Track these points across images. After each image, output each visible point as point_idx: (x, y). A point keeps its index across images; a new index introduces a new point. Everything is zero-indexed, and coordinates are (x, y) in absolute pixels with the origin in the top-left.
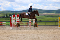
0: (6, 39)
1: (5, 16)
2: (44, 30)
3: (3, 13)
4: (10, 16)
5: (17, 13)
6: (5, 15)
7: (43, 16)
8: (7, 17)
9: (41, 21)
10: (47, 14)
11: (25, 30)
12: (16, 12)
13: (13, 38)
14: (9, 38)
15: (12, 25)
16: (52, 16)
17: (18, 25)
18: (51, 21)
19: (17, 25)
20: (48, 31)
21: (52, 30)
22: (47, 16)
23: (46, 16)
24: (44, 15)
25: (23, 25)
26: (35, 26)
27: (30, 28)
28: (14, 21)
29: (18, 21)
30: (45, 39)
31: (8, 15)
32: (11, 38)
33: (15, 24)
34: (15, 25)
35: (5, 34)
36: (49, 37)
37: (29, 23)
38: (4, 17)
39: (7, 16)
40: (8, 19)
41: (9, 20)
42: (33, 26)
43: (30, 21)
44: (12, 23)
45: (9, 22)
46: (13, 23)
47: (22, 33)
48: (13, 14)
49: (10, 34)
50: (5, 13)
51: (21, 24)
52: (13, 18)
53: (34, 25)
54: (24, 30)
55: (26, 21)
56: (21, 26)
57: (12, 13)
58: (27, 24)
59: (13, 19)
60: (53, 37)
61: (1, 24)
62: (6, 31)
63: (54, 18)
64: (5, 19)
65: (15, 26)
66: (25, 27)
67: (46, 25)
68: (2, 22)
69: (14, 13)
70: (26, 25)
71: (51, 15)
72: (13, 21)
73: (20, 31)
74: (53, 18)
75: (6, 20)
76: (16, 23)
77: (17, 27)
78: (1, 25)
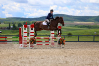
0: (13, 64)
1: (12, 27)
2: (75, 50)
3: (8, 22)
4: (19, 26)
5: (31, 22)
6: (11, 25)
7: (74, 27)
8: (15, 28)
9: (70, 35)
10: (81, 23)
11: (45, 50)
12: (29, 19)
13: (25, 63)
14: (18, 63)
15: (23, 41)
16: (89, 27)
17: (33, 41)
18: (87, 34)
19: (31, 42)
20: (83, 50)
21: (89, 50)
22: (81, 27)
23: (78, 27)
24: (76, 25)
25: (42, 42)
26: (61, 42)
27: (52, 47)
28: (26, 35)
29: (33, 34)
30: (77, 64)
31: (16, 25)
32: (21, 62)
33: (28, 39)
34: (28, 41)
35: (11, 56)
36: (83, 61)
37: (51, 38)
38: (9, 28)
39: (14, 26)
40: (15, 31)
41: (18, 33)
42: (57, 43)
43: (53, 35)
44: (23, 38)
45: (18, 36)
46: (25, 39)
47: (40, 54)
48: (24, 23)
49: (19, 57)
50: (12, 22)
51: (37, 40)
52: (25, 29)
53: (59, 41)
54: (43, 50)
55: (47, 35)
56: (37, 43)
57: (23, 21)
58: (47, 40)
59: (24, 31)
60: (91, 61)
61: (4, 39)
62: (13, 51)
63: (92, 30)
64: (11, 31)
65: (28, 43)
66: (44, 44)
67: (78, 41)
68: (6, 36)
69: (26, 21)
70: (46, 42)
71: (87, 24)
72: (24, 34)
73: (35, 51)
74: (90, 29)
75: (13, 32)
76: (30, 37)
77: (31, 44)
78: (5, 42)
